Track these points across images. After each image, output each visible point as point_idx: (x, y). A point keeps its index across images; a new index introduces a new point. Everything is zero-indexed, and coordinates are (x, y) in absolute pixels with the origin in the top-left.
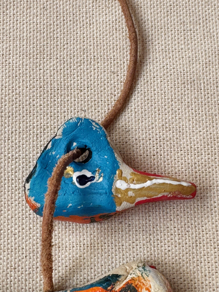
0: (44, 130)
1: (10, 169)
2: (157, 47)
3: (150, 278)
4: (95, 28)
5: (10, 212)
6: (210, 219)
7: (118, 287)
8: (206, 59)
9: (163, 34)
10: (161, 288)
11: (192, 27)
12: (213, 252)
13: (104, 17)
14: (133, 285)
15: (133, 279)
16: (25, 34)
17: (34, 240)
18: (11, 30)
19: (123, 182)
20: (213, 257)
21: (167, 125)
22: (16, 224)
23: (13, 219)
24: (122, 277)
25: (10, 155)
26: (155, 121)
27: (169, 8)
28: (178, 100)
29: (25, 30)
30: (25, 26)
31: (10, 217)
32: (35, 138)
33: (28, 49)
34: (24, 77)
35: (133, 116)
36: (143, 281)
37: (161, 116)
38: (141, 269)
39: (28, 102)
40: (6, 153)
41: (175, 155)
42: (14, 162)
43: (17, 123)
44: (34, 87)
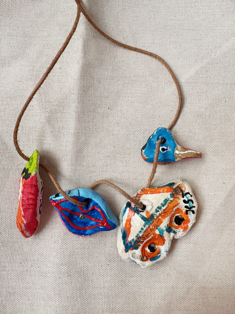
0: (146, 131)
1: (134, 144)
2: (188, 101)
3: (185, 184)
4: (165, 93)
5: (134, 160)
6: (204, 165)
7: (174, 187)
8: (206, 107)
9: (190, 97)
10: (189, 188)
11: (201, 94)
12: (205, 177)
13: (169, 89)
14: (180, 186)
15: (179, 184)
16: (140, 95)
17: (142, 170)
18: (135, 93)
19: (178, 151)
20: (205, 178)
21: (190, 131)
22: (136, 164)
23: (135, 162)
24: (176, 184)
25: (134, 139)
26: (186, 129)
27: (193, 87)
28: (195, 122)
29: (140, 93)
30: (140, 92)
31: (134, 161)
32: (143, 134)
33: (141, 100)
34: (139, 111)
35: (178, 127)
36: (183, 185)
37: (188, 127)
38: (182, 181)
39: (140, 120)
40: (133, 138)
41: (192, 142)
42: (135, 142)
43: (137, 128)
44: (143, 115)
